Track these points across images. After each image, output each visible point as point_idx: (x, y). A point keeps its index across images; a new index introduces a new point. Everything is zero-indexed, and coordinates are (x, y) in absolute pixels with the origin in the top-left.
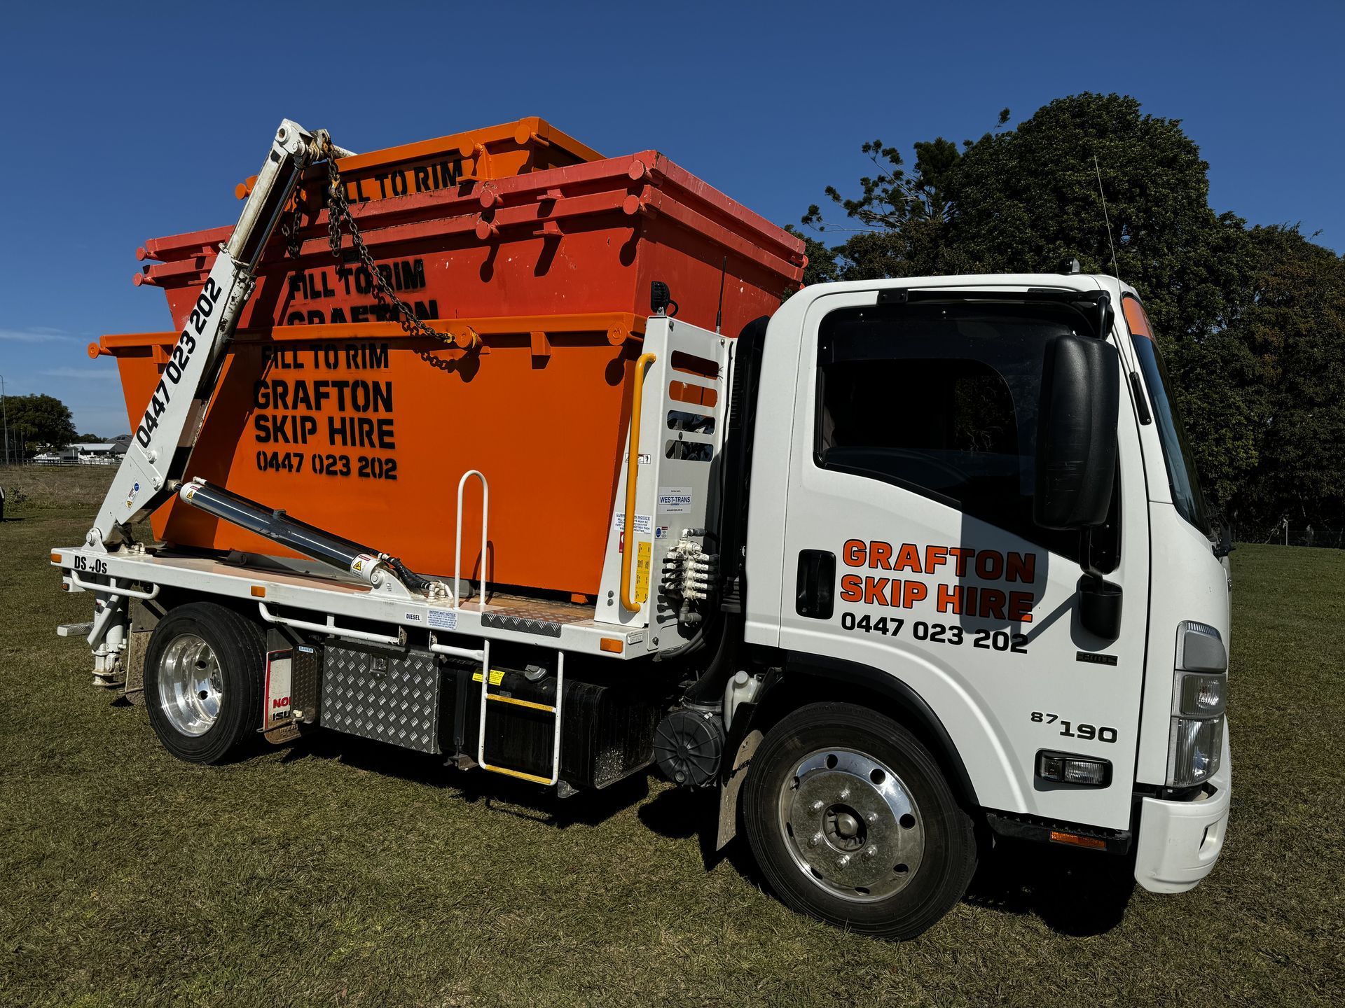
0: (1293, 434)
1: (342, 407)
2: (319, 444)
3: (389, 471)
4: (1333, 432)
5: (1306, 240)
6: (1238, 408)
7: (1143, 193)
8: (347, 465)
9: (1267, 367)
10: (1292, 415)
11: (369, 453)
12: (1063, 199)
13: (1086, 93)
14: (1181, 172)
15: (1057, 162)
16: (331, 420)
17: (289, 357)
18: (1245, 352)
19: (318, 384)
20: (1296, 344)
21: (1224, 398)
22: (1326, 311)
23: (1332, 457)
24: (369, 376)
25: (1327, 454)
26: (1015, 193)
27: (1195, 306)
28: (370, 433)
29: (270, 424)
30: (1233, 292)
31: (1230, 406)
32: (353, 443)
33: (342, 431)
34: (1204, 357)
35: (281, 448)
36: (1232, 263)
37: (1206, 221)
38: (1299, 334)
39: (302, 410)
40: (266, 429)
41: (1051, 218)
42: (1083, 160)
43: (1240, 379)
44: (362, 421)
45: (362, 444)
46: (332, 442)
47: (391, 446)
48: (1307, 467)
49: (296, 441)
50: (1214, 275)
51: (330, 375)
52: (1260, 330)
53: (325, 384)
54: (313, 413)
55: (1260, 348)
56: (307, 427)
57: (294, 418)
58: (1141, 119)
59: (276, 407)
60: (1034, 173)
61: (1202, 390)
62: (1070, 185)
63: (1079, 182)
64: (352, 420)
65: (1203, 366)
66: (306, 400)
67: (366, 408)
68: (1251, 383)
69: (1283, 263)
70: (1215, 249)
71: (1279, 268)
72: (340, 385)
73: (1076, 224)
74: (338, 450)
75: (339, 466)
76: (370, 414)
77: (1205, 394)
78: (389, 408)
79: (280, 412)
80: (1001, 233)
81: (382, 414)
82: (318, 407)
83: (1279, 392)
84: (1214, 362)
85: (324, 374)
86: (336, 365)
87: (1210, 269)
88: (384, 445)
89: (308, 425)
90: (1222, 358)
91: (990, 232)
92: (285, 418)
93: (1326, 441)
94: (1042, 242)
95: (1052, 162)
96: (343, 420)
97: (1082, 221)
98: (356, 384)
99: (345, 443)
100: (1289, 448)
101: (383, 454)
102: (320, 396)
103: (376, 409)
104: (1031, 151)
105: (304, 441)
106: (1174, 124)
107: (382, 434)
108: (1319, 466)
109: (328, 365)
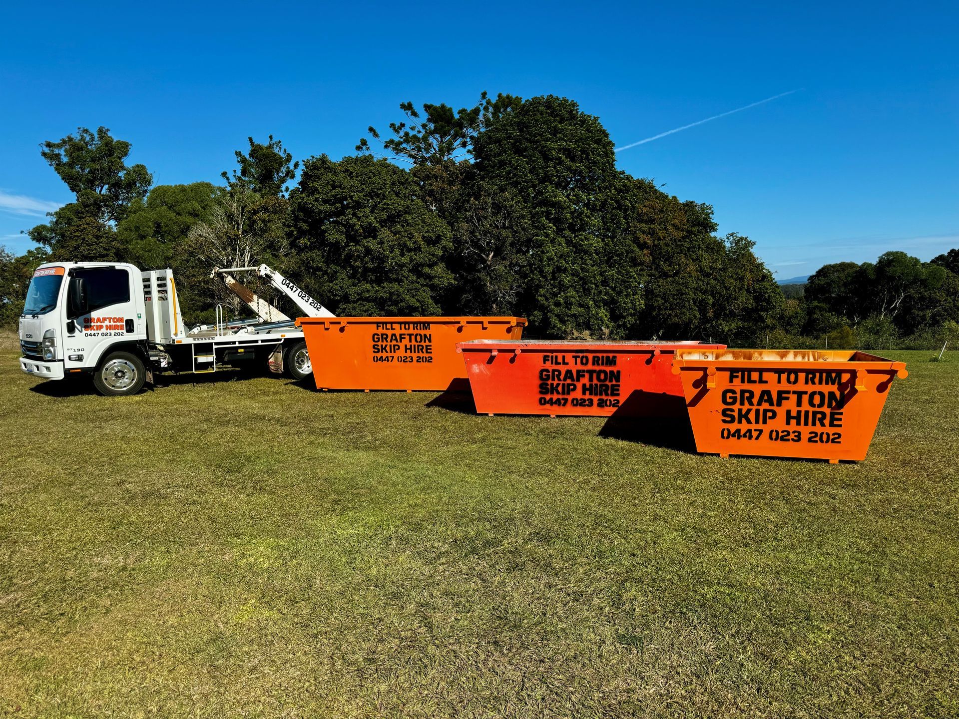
0: (660, 292)
1: (410, 341)
2: (401, 353)
3: (429, 360)
4: (678, 290)
5: (656, 188)
6: (635, 278)
7: (588, 158)
8: (412, 359)
9: (645, 256)
10: (658, 282)
11: (421, 355)
12: (546, 158)
13: (551, 95)
14: (604, 148)
15: (541, 135)
16: (406, 346)
17: (389, 326)
18: (636, 248)
19: (401, 335)
20: (659, 244)
21: (628, 272)
22: (670, 227)
23: (677, 303)
24: (423, 332)
25: (675, 302)
26: (519, 152)
27: (611, 222)
28: (422, 350)
29: (380, 347)
30: (629, 215)
31: (631, 277)
32: (415, 352)
33: (411, 349)
34: (618, 250)
35: (384, 355)
36: (627, 199)
37: (615, 175)
38: (659, 239)
39: (394, 342)
40: (378, 349)
41: (540, 168)
42: (555, 135)
43: (634, 262)
44: (418, 346)
45: (418, 352)
46: (406, 352)
47: (431, 353)
48: (666, 308)
49: (391, 352)
50: (620, 207)
51: (407, 332)
52: (642, 237)
53: (404, 334)
54: (399, 343)
55: (642, 246)
56: (396, 348)
57: (391, 346)
58: (579, 114)
59: (383, 341)
60: (529, 141)
61: (617, 268)
62: (550, 150)
63: (554, 149)
64: (415, 346)
65: (618, 255)
66: (396, 339)
67: (421, 341)
68: (639, 264)
69: (649, 200)
70: (619, 191)
71: (647, 203)
72: (410, 335)
73: (555, 173)
74: (409, 354)
75: (409, 359)
76: (422, 343)
77: (619, 271)
78: (430, 341)
79: (384, 344)
80: (515, 175)
81: (427, 343)
82: (401, 341)
83: (651, 270)
84: (622, 253)
85: (403, 331)
86: (409, 329)
87: (617, 202)
88: (427, 352)
89: (397, 347)
90: (626, 251)
91: (508, 173)
92: (386, 346)
93: (675, 295)
94: (536, 182)
95: (539, 135)
96: (411, 346)
97: (558, 171)
98: (417, 335)
99: (411, 352)
100: (659, 299)
101: (427, 355)
102: (401, 338)
103: (425, 342)
104: (527, 127)
105: (395, 352)
106: (596, 119)
107: (427, 349)
108: (672, 309)
109: (405, 329)
